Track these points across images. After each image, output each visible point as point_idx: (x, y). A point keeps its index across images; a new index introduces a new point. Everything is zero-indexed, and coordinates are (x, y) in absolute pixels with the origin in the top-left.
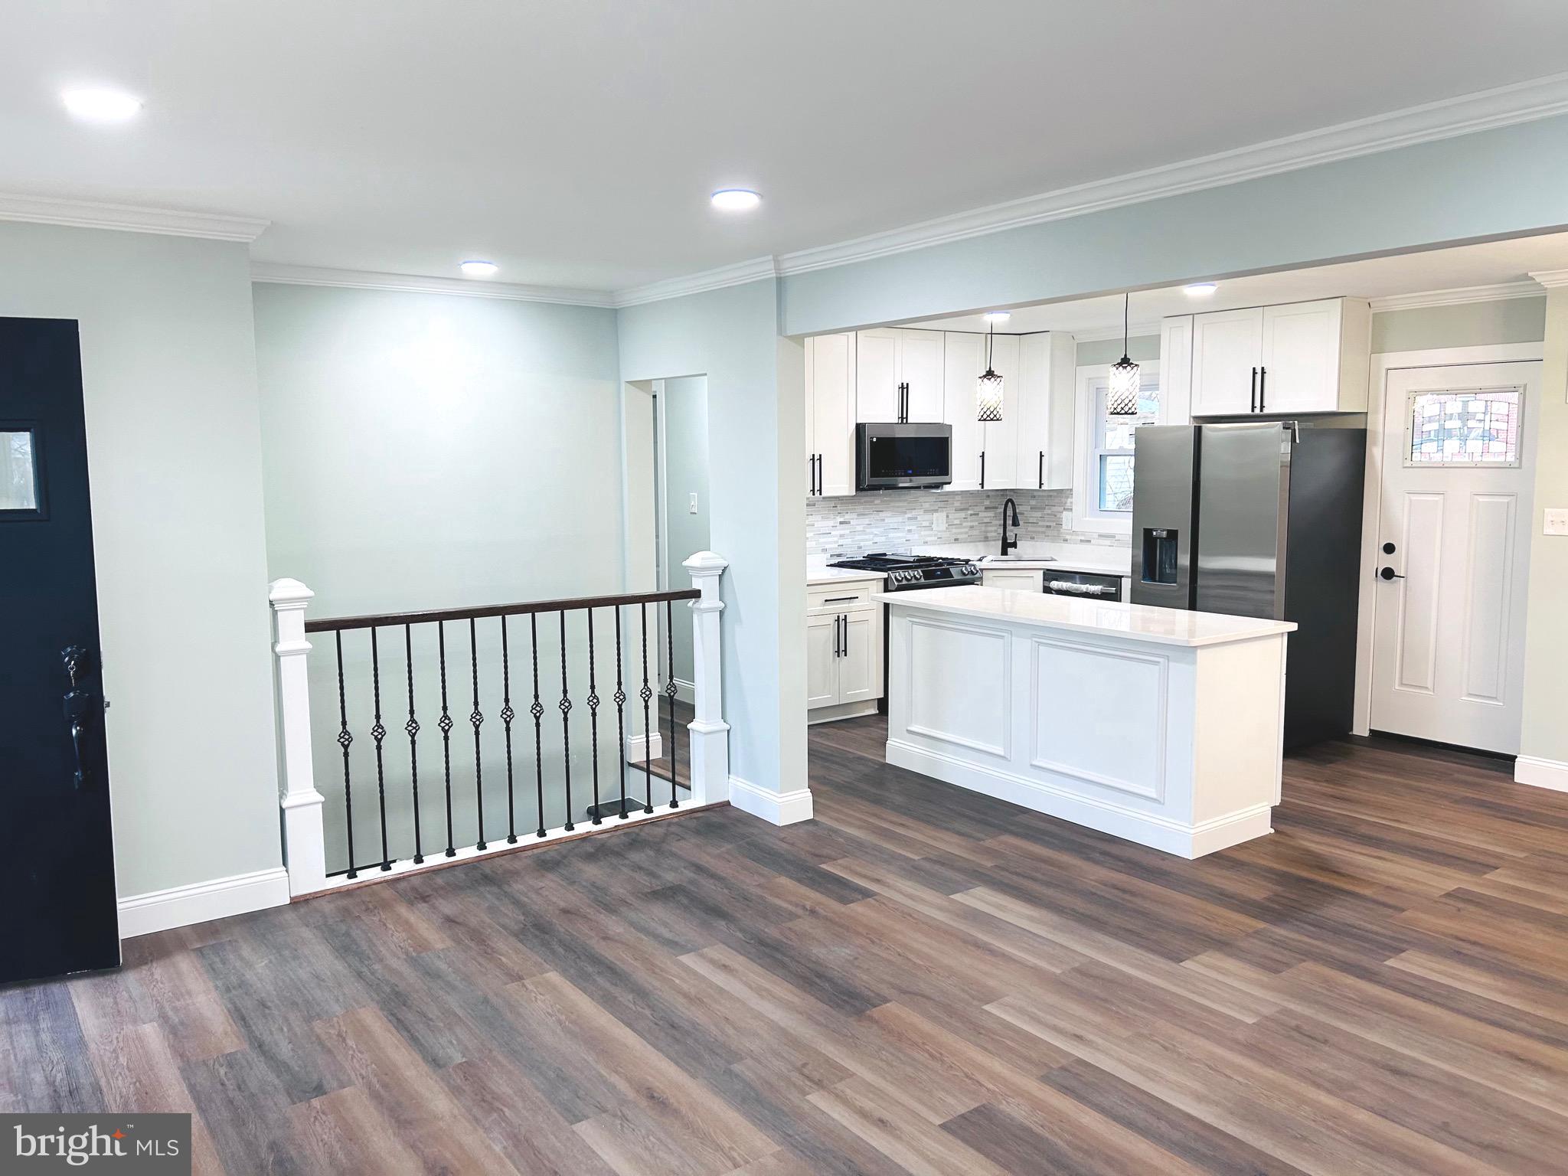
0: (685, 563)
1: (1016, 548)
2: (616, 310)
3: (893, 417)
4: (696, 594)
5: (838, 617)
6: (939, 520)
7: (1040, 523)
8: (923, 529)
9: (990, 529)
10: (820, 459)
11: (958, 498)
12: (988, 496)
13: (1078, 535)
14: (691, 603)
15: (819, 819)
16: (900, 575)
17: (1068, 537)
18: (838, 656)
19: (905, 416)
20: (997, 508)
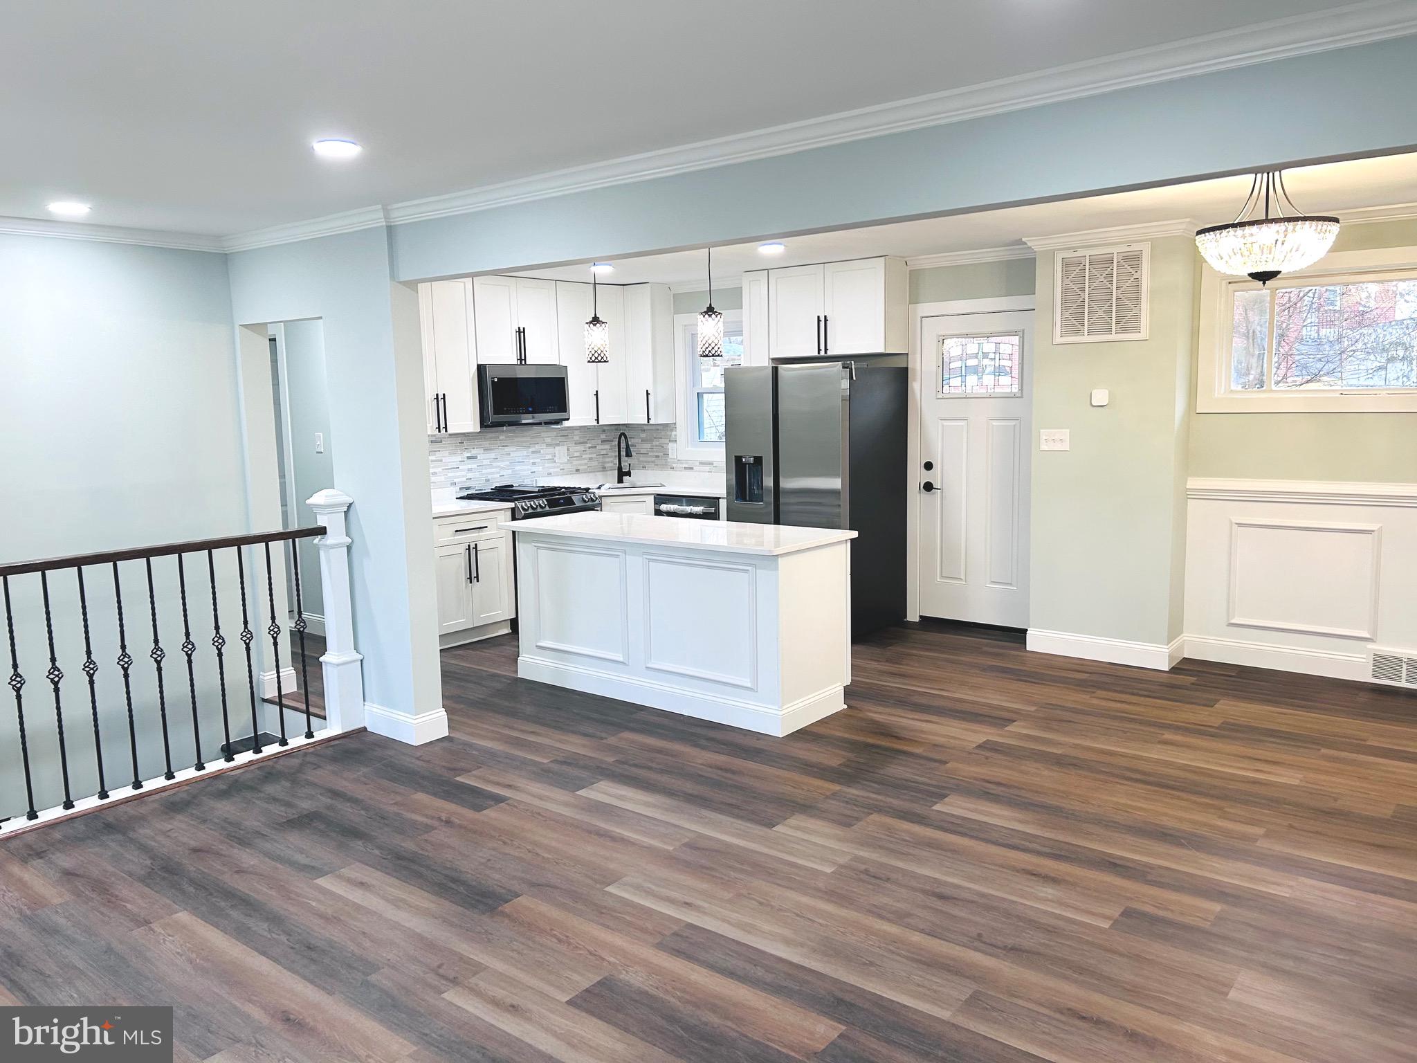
0: (308, 502)
1: (630, 476)
2: (226, 254)
3: (513, 360)
4: (322, 531)
5: (469, 546)
6: (561, 453)
7: (650, 454)
8: (546, 461)
9: (607, 460)
10: (444, 398)
11: (577, 432)
12: (604, 431)
13: (681, 463)
14: (316, 539)
15: (455, 735)
16: (526, 505)
17: (674, 465)
18: (471, 582)
19: (523, 358)
20: (612, 441)
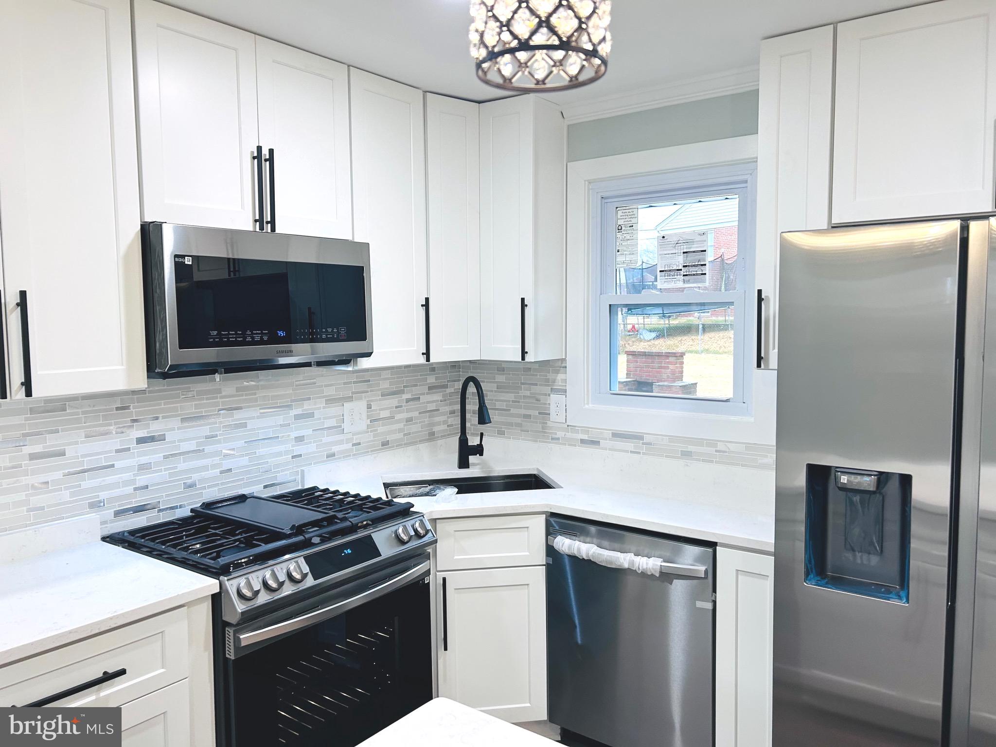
1: (481, 454)
6: (355, 413)
7: (513, 411)
8: (325, 432)
9: (437, 419)
11: (384, 376)
12: (434, 372)
13: (577, 432)
17: (560, 434)
19: (268, 220)
